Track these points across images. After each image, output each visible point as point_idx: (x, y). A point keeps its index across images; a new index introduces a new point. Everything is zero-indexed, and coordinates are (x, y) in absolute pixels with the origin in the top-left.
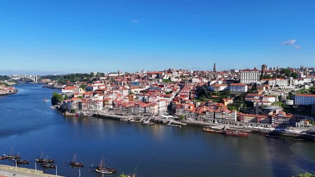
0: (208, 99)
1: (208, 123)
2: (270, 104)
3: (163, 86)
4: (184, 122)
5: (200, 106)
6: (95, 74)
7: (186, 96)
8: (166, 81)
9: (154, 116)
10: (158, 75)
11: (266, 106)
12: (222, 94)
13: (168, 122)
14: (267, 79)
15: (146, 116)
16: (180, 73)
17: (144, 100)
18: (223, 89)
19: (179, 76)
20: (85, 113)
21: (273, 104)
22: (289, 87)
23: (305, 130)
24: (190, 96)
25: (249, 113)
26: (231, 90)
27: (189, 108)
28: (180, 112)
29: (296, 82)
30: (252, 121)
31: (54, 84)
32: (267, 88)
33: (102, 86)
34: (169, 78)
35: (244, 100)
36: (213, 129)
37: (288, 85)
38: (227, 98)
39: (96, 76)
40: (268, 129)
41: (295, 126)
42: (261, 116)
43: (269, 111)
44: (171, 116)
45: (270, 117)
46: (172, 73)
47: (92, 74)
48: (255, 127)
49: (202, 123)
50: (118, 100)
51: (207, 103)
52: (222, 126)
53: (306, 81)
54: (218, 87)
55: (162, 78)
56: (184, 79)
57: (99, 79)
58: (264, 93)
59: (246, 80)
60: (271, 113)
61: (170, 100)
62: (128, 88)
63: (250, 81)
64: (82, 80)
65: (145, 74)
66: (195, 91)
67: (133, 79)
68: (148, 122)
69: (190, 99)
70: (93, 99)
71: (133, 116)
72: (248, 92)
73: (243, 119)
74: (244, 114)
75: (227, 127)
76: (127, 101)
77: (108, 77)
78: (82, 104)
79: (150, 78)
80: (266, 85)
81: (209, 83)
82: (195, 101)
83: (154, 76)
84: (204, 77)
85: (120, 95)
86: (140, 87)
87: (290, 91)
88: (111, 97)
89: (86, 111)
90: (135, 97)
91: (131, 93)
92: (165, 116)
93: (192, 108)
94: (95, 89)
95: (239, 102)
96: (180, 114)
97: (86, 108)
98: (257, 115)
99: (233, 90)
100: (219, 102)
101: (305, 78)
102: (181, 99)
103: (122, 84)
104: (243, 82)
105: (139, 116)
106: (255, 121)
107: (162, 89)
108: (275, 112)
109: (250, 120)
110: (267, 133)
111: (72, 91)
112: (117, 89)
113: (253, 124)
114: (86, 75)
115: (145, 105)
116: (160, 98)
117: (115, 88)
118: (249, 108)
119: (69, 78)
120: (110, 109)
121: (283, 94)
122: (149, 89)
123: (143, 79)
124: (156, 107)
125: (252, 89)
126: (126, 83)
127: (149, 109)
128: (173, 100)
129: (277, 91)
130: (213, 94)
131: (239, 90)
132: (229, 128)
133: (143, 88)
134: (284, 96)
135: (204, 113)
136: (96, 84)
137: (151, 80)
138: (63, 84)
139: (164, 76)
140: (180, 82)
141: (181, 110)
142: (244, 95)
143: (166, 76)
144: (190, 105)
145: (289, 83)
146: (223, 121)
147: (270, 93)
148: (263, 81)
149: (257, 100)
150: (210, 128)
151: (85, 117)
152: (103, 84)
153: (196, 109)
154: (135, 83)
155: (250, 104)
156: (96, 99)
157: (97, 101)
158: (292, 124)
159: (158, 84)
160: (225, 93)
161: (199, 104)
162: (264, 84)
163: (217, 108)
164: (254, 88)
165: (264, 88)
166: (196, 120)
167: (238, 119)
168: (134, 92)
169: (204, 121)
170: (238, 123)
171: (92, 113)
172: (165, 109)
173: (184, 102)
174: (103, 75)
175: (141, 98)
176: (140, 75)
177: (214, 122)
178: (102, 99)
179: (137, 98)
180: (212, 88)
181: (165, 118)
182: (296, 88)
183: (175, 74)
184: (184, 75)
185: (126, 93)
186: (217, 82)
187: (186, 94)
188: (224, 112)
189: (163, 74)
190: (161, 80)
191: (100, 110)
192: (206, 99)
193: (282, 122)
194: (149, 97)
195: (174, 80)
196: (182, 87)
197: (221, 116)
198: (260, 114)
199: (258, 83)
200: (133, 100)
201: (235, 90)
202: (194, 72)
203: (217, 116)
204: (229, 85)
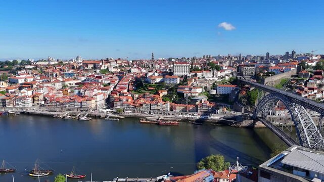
0: (145, 91)
1: (144, 115)
3: (100, 78)
4: (122, 115)
5: (138, 98)
6: (20, 61)
7: (124, 88)
8: (104, 71)
9: (91, 111)
10: (95, 65)
11: (194, 97)
12: (157, 86)
13: (106, 117)
14: (196, 72)
15: (83, 111)
16: (118, 62)
17: (79, 94)
18: (159, 81)
19: (118, 65)
20: (10, 112)
21: (199, 94)
22: (213, 78)
23: (223, 116)
24: (129, 87)
25: (180, 103)
27: (127, 101)
28: (118, 106)
29: (219, 74)
30: (183, 110)
32: (195, 80)
33: (29, 78)
34: (107, 69)
35: (176, 91)
36: (148, 120)
37: (213, 77)
38: (161, 89)
39: (21, 64)
40: (195, 117)
41: (215, 113)
42: (189, 106)
43: (196, 100)
44: (109, 110)
45: (197, 106)
46: (110, 63)
47: (15, 63)
48: (184, 116)
49: (140, 114)
50: (50, 94)
51: (144, 95)
52: (157, 117)
53: (226, 72)
54: (155, 79)
55: (100, 69)
56: (123, 69)
57: (24, 68)
58: (193, 84)
59: (180, 71)
60: (198, 103)
61: (109, 92)
62: (62, 80)
64: (3, 69)
65: (80, 63)
66: (133, 82)
67: (66, 69)
68: (85, 117)
69: (128, 91)
70: (20, 95)
71: (69, 112)
72: (180, 84)
73: (175, 109)
74: (176, 104)
75: (162, 117)
76: (61, 95)
77: (37, 66)
78: (7, 101)
79: (86, 68)
80: (195, 77)
81: (146, 74)
82: (133, 93)
83: (90, 66)
84: (142, 67)
85: (52, 89)
86: (75, 79)
87: (213, 82)
88: (42, 91)
89: (12, 108)
90: (69, 91)
91: (64, 86)
92: (104, 110)
93: (130, 100)
94: (21, 81)
95: (172, 94)
96: (119, 107)
97: (12, 106)
98: (186, 105)
99: (167, 82)
100: (155, 94)
101: (226, 70)
102: (120, 92)
103: (54, 75)
104: (176, 74)
105: (75, 111)
106: (185, 110)
107: (100, 80)
108: (201, 102)
109: (180, 109)
110: (193, 121)
112: (49, 82)
113: (183, 113)
114: (7, 63)
115: (82, 100)
116: (98, 92)
117: (45, 81)
118: (181, 98)
120: (41, 106)
121: (208, 85)
122: (85, 80)
123: (78, 69)
124: (93, 101)
125: (184, 81)
126: (58, 74)
127: (85, 104)
128: (112, 92)
129: (204, 83)
130: (150, 86)
131: (172, 82)
132: (163, 118)
133: (78, 80)
134: (209, 87)
135: (141, 105)
136: (21, 76)
137: (87, 70)
139: (101, 66)
140: (119, 73)
141: (119, 103)
142: (177, 86)
143: (103, 66)
144: (128, 98)
145: (213, 75)
146: (158, 112)
147: (197, 85)
148: (193, 74)
149: (187, 91)
150: (146, 120)
151: (12, 115)
152: (30, 75)
153: (133, 101)
154: (69, 74)
155: (181, 95)
156: (23, 95)
157: (25, 97)
158: (213, 111)
159: (95, 76)
160: (160, 85)
161: (137, 96)
162: (193, 76)
163: (153, 100)
164: (185, 79)
165: (193, 80)
166: (134, 112)
167: (171, 110)
168: (68, 85)
169: (141, 112)
170: (171, 113)
171: (20, 111)
172: (104, 102)
173: (123, 94)
174: (29, 63)
175: (76, 92)
176: (75, 64)
177: (150, 113)
178: (31, 95)
179: (72, 92)
180: (149, 80)
181: (103, 112)
182: (219, 79)
183: (114, 64)
184: (123, 64)
185: (59, 86)
186: (154, 74)
187: (124, 86)
188: (159, 104)
189: (101, 64)
190: (98, 71)
191: (29, 106)
192: (143, 91)
193: (206, 111)
194: (85, 91)
195: (112, 70)
196: (121, 78)
197: (156, 108)
198: (189, 103)
199: (188, 75)
200: (67, 94)
201: (168, 82)
202: (133, 61)
203: (153, 107)
204: (164, 77)
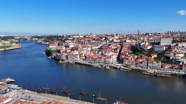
0: (141, 54)
1: (144, 69)
2: (180, 58)
3: (110, 45)
4: (130, 68)
5: (137, 59)
6: (65, 36)
7: (126, 52)
8: (111, 42)
9: (110, 64)
10: (106, 38)
11: (178, 59)
12: (150, 51)
13: (120, 68)
14: (177, 43)
15: (106, 64)
16: (118, 36)
17: (102, 54)
18: (150, 48)
19: (118, 38)
20: (71, 62)
21: (182, 58)
24: (128, 51)
25: (168, 63)
26: (155, 49)
27: (131, 59)
28: (126, 62)
30: (170, 68)
31: (42, 42)
32: (177, 48)
34: (113, 40)
35: (164, 55)
38: (153, 54)
40: (181, 73)
43: (180, 62)
44: (121, 64)
45: (181, 66)
46: (114, 37)
47: (63, 36)
48: (173, 72)
49: (140, 68)
50: (88, 54)
51: (141, 57)
52: (153, 71)
54: (147, 47)
55: (109, 40)
56: (121, 40)
57: (68, 39)
58: (176, 51)
59: (165, 42)
60: (181, 64)
62: (90, 46)
63: (166, 44)
64: (58, 39)
66: (130, 48)
67: (91, 40)
69: (129, 54)
71: (99, 64)
72: (166, 50)
73: (164, 67)
74: (165, 64)
75: (156, 71)
76: (93, 55)
79: (101, 40)
81: (140, 44)
82: (133, 55)
83: (104, 39)
84: (133, 39)
86: (96, 46)
88: (83, 52)
91: (92, 50)
93: (132, 59)
95: (161, 57)
96: (126, 63)
100: (148, 56)
102: (125, 54)
103: (86, 43)
104: (162, 44)
105: (102, 64)
106: (172, 68)
107: (110, 47)
108: (183, 63)
109: (168, 67)
110: (180, 76)
111: (55, 47)
113: (171, 70)
114: (60, 37)
115: (105, 58)
116: (112, 53)
117: (83, 46)
118: (167, 60)
119: (50, 38)
120: (84, 60)
122: (102, 47)
123: (97, 40)
124: (111, 59)
125: (168, 49)
126: (88, 43)
127: (107, 60)
128: (119, 54)
130: (144, 51)
131: (160, 49)
132: (157, 72)
133: (98, 46)
135: (141, 63)
138: (47, 42)
139: (109, 39)
140: (120, 42)
142: (164, 52)
143: (111, 38)
146: (153, 68)
147: (179, 51)
148: (175, 44)
149: (172, 55)
150: (147, 72)
151: (71, 64)
152: (74, 43)
153: (135, 60)
154: (93, 43)
155: (168, 58)
156: (75, 53)
159: (107, 44)
160: (151, 51)
161: (136, 57)
162: (175, 46)
163: (148, 60)
164: (169, 48)
165: (176, 48)
166: (136, 67)
167: (162, 67)
168: (94, 49)
169: (141, 67)
170: (162, 69)
171: (74, 62)
172: (116, 59)
173: (127, 55)
174: (70, 37)
175: (100, 53)
177: (147, 68)
180: (143, 47)
181: (118, 65)
183: (116, 37)
184: (121, 37)
185: (89, 49)
186: (145, 44)
187: (126, 50)
188: (153, 63)
189: (109, 37)
190: (108, 41)
191: (79, 60)
192: (140, 54)
194: (105, 53)
195: (115, 41)
197: (151, 65)
198: (174, 64)
199: (172, 45)
200: (95, 54)
201: (157, 49)
202: (126, 36)
203: (149, 65)
204: (153, 46)
